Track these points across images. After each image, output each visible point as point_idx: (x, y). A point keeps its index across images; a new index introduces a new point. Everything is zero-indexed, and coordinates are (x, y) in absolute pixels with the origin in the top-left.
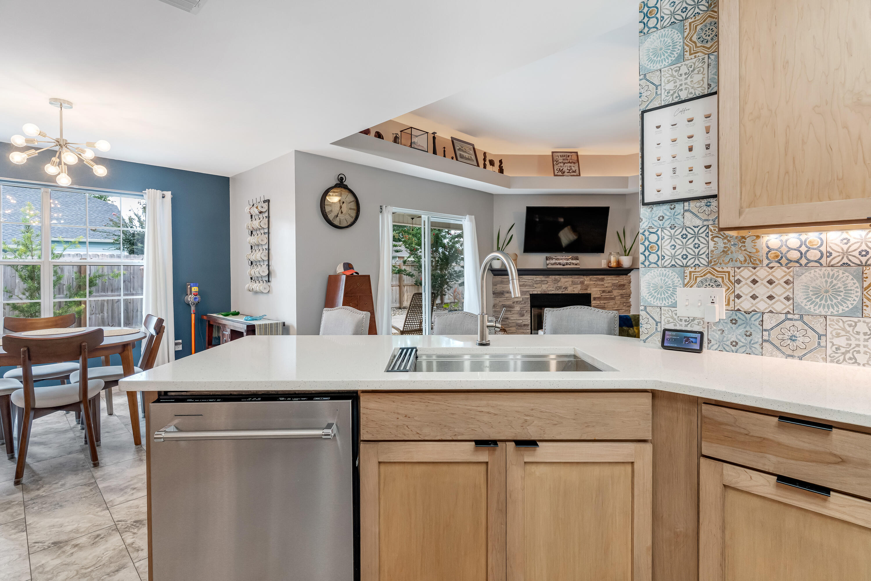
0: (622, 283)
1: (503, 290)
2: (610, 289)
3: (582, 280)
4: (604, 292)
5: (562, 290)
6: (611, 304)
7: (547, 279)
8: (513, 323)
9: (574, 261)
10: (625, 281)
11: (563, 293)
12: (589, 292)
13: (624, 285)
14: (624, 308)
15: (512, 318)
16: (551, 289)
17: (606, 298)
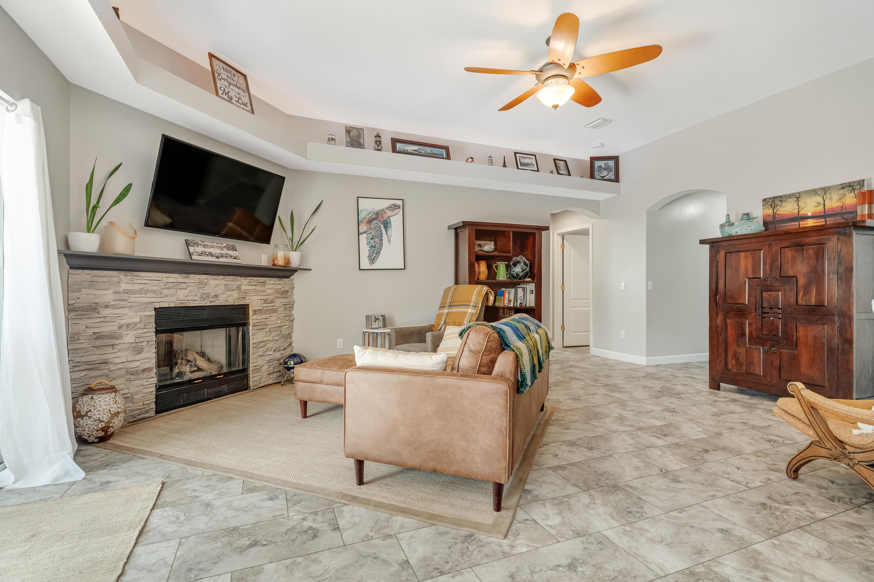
0: (285, 289)
1: (97, 301)
2: (272, 297)
3: (239, 283)
4: (265, 301)
5: (211, 300)
6: (272, 318)
7: (186, 280)
8: (120, 369)
9: (231, 253)
10: (288, 287)
11: (213, 304)
12: (246, 302)
13: (287, 292)
14: (287, 324)
15: (118, 361)
16: (192, 298)
17: (268, 310)
